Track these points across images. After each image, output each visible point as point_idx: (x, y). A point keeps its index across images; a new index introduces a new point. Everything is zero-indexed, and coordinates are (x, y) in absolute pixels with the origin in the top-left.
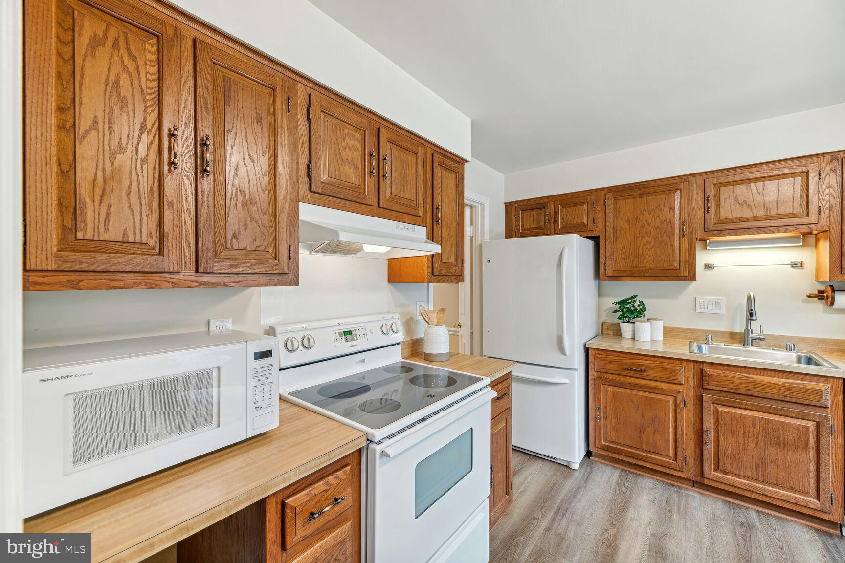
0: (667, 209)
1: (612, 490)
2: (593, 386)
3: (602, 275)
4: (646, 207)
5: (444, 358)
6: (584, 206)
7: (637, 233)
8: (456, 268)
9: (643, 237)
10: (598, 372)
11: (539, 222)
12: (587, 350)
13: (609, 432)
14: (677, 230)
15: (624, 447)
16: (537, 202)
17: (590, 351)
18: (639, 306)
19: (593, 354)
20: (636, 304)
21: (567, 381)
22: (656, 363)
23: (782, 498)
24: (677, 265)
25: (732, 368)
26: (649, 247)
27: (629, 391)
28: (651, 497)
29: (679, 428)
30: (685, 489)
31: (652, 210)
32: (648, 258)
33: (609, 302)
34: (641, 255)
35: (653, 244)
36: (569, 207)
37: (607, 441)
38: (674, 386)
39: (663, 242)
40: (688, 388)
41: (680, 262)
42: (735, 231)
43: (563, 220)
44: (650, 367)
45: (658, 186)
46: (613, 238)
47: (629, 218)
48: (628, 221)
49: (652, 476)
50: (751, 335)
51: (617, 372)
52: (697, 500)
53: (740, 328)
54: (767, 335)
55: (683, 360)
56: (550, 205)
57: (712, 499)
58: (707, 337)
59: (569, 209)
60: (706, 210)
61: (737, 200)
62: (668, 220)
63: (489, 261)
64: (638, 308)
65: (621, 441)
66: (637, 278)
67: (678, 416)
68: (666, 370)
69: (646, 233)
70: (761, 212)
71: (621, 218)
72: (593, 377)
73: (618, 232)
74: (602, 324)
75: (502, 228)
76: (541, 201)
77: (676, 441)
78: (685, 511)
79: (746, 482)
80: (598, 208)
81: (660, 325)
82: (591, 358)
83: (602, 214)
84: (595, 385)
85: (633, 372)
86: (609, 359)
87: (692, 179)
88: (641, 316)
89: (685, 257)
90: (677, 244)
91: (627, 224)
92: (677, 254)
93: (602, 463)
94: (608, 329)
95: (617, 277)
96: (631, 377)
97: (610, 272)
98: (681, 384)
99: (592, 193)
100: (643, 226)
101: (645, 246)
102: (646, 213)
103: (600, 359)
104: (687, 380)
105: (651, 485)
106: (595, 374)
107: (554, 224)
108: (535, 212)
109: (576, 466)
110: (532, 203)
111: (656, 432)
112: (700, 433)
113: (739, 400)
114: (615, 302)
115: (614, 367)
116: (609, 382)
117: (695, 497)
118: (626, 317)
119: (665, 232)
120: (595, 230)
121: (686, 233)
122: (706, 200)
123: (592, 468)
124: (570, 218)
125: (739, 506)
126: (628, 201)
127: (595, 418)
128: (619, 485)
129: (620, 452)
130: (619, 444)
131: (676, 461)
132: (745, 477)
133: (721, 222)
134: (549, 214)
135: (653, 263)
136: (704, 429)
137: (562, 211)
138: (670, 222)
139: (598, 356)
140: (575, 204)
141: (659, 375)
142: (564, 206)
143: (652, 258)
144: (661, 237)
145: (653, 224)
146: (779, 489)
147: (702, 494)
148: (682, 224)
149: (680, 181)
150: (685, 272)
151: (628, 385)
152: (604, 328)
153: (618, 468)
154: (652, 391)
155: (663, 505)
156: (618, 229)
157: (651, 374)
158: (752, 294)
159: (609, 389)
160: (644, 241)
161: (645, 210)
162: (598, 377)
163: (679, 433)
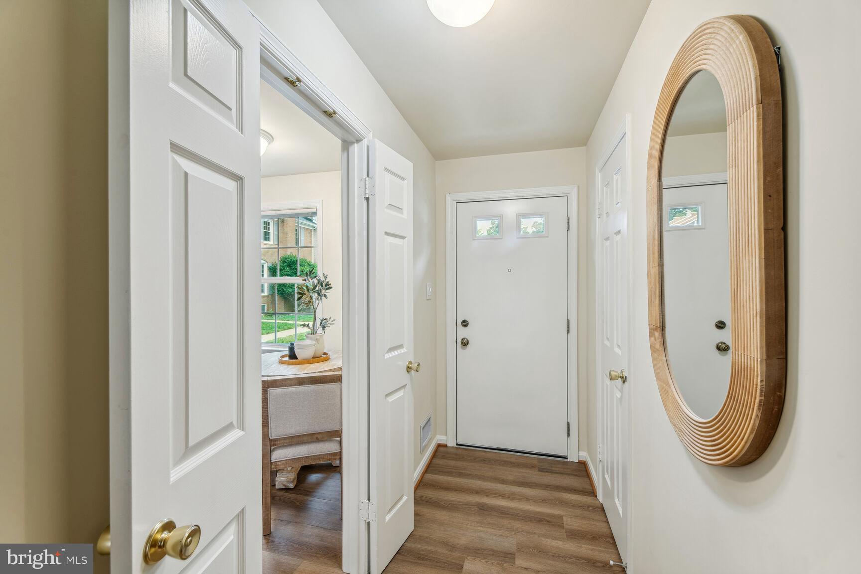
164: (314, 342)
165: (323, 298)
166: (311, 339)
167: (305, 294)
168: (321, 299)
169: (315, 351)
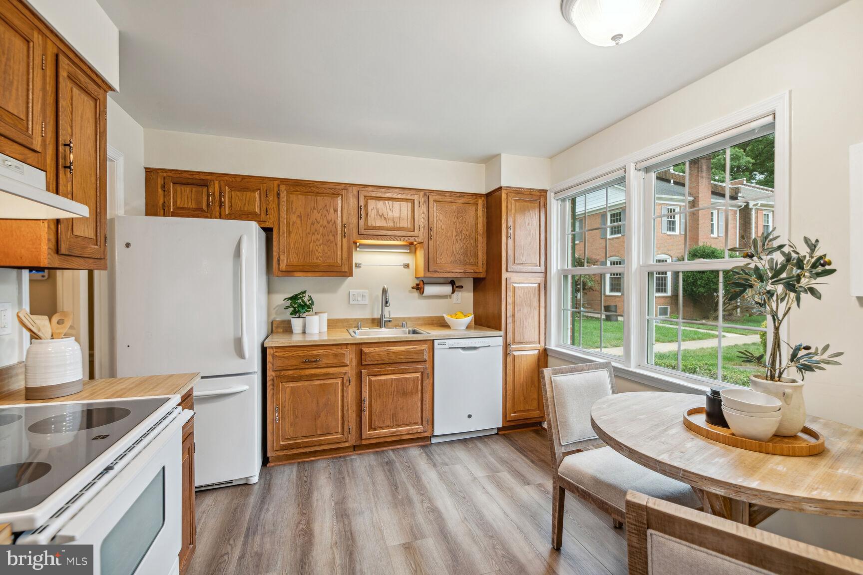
0: (332, 211)
1: (295, 485)
2: (271, 387)
3: (275, 269)
4: (315, 205)
5: (79, 388)
6: (256, 193)
7: (308, 230)
8: (96, 247)
9: (314, 234)
10: (276, 371)
11: (199, 202)
12: (264, 350)
13: (287, 429)
14: (339, 232)
15: (301, 439)
16: (197, 177)
17: (268, 350)
18: (309, 301)
19: (271, 354)
20: (306, 299)
21: (246, 387)
22: (329, 351)
23: (406, 433)
24: (339, 262)
25: (379, 344)
26: (318, 244)
27: (306, 383)
28: (327, 474)
29: (346, 404)
30: (349, 456)
31: (321, 210)
32: (317, 254)
33: (280, 299)
34: (312, 251)
35: (321, 241)
36: (239, 191)
37: (284, 439)
38: (342, 368)
39: (330, 240)
40: (352, 369)
41: (342, 259)
42: (378, 237)
43: (231, 205)
44: (324, 356)
45: (325, 188)
46: (286, 232)
47: (301, 214)
48: (300, 216)
49: (324, 457)
50: (384, 319)
51: (295, 367)
52: (358, 460)
53: (377, 315)
54: (393, 318)
55: (347, 344)
56: (214, 185)
57: (366, 455)
58: (358, 324)
59: (238, 193)
60: (360, 217)
61: (378, 212)
62: (333, 221)
63: (128, 245)
64: (308, 303)
65: (299, 435)
66: (309, 274)
67: (345, 394)
68: (336, 355)
69: (316, 230)
70: (391, 224)
71: (294, 213)
72: (271, 377)
73: (291, 226)
74: (272, 323)
75: (140, 202)
76: (202, 177)
77: (343, 417)
78: (353, 472)
79: (387, 430)
80: (271, 199)
81: (325, 317)
82: (269, 358)
83: (275, 206)
84: (273, 385)
85: (309, 364)
86: (288, 355)
87: (350, 189)
88: (310, 311)
89: (345, 255)
90: (340, 244)
91: (299, 219)
92: (339, 253)
93: (280, 465)
94: (277, 327)
95: (289, 272)
96: (308, 368)
97: (283, 266)
98: (347, 366)
99: (265, 182)
100: (313, 224)
101: (315, 242)
102: (315, 211)
103: (279, 357)
104: (351, 362)
105: (325, 465)
106: (273, 374)
107: (220, 208)
108: (194, 189)
109: (255, 480)
110: (189, 176)
111: (329, 415)
112: (360, 402)
113: (382, 369)
114: (286, 299)
115: (292, 362)
116: (288, 379)
117: (356, 458)
118: (297, 312)
119: (331, 232)
120: (268, 222)
121: (346, 235)
122: (359, 208)
123: (271, 475)
124: (240, 204)
125: (383, 452)
126: (300, 196)
127: (274, 420)
128: (299, 477)
129: (297, 446)
130: (298, 438)
131: (343, 434)
132: (387, 427)
133: (368, 228)
134: (214, 193)
135: (321, 259)
136: (362, 400)
137: (230, 195)
138: (335, 223)
139: (276, 354)
140: (245, 189)
141: (330, 361)
142: (233, 188)
143: (321, 255)
144: (328, 236)
145: (321, 223)
146: (404, 427)
147: (360, 454)
148: (344, 226)
149: (342, 187)
150: (345, 269)
151: (305, 377)
152: (274, 326)
153: (294, 463)
154: (325, 378)
155: (337, 476)
156: (291, 223)
157: (324, 363)
158: (386, 287)
159: (288, 385)
160: (314, 238)
161: (314, 209)
162: (276, 376)
163: (346, 408)
164: (778, 403)
165: (806, 297)
166: (767, 390)
167: (751, 286)
168: (798, 299)
169: (781, 424)
